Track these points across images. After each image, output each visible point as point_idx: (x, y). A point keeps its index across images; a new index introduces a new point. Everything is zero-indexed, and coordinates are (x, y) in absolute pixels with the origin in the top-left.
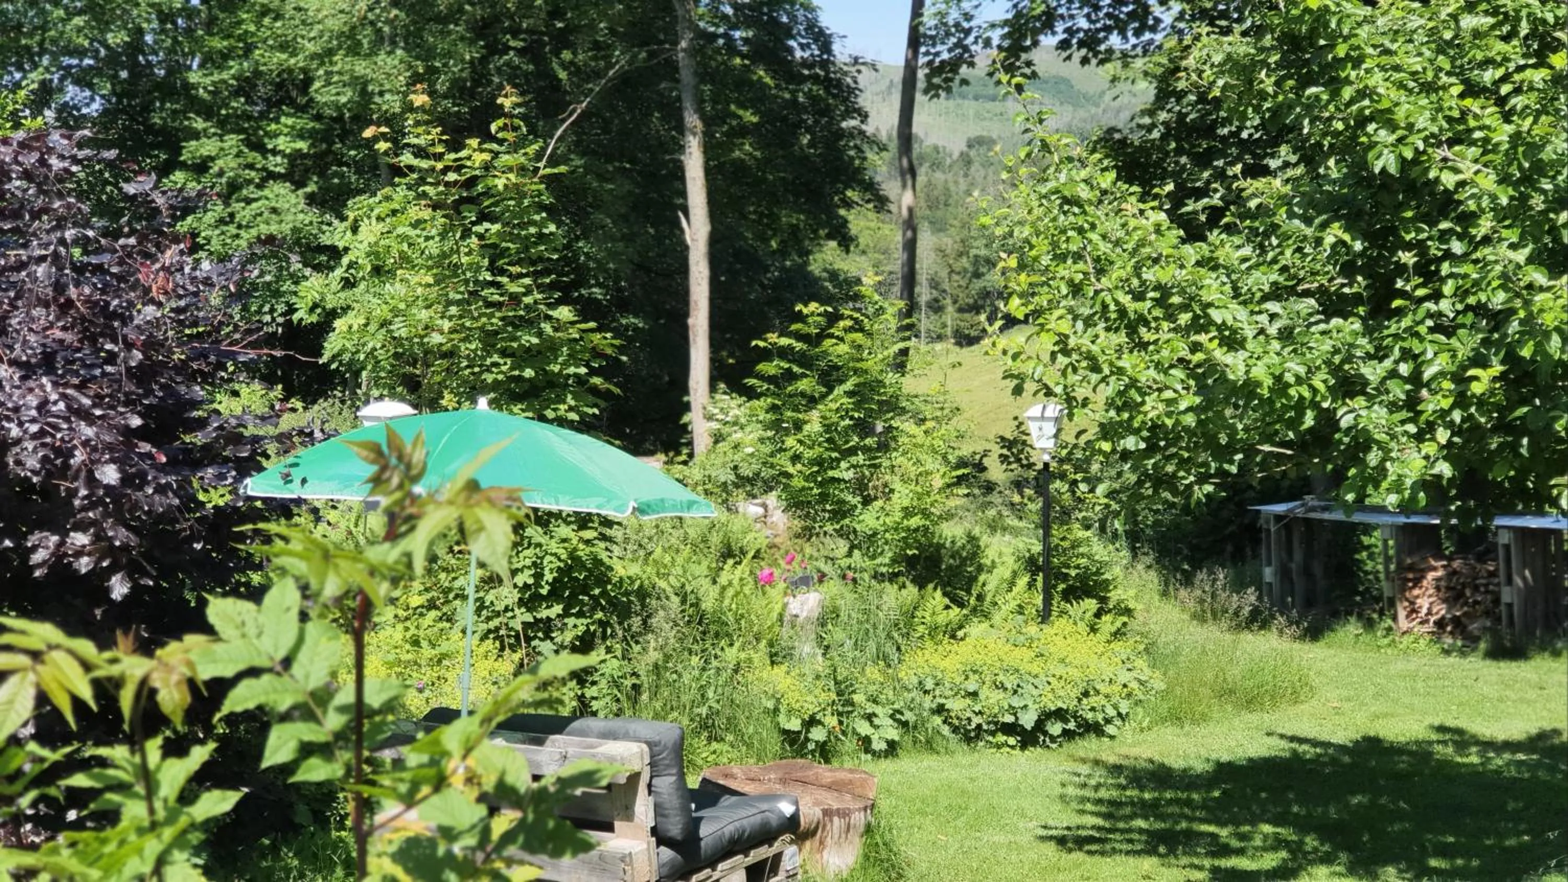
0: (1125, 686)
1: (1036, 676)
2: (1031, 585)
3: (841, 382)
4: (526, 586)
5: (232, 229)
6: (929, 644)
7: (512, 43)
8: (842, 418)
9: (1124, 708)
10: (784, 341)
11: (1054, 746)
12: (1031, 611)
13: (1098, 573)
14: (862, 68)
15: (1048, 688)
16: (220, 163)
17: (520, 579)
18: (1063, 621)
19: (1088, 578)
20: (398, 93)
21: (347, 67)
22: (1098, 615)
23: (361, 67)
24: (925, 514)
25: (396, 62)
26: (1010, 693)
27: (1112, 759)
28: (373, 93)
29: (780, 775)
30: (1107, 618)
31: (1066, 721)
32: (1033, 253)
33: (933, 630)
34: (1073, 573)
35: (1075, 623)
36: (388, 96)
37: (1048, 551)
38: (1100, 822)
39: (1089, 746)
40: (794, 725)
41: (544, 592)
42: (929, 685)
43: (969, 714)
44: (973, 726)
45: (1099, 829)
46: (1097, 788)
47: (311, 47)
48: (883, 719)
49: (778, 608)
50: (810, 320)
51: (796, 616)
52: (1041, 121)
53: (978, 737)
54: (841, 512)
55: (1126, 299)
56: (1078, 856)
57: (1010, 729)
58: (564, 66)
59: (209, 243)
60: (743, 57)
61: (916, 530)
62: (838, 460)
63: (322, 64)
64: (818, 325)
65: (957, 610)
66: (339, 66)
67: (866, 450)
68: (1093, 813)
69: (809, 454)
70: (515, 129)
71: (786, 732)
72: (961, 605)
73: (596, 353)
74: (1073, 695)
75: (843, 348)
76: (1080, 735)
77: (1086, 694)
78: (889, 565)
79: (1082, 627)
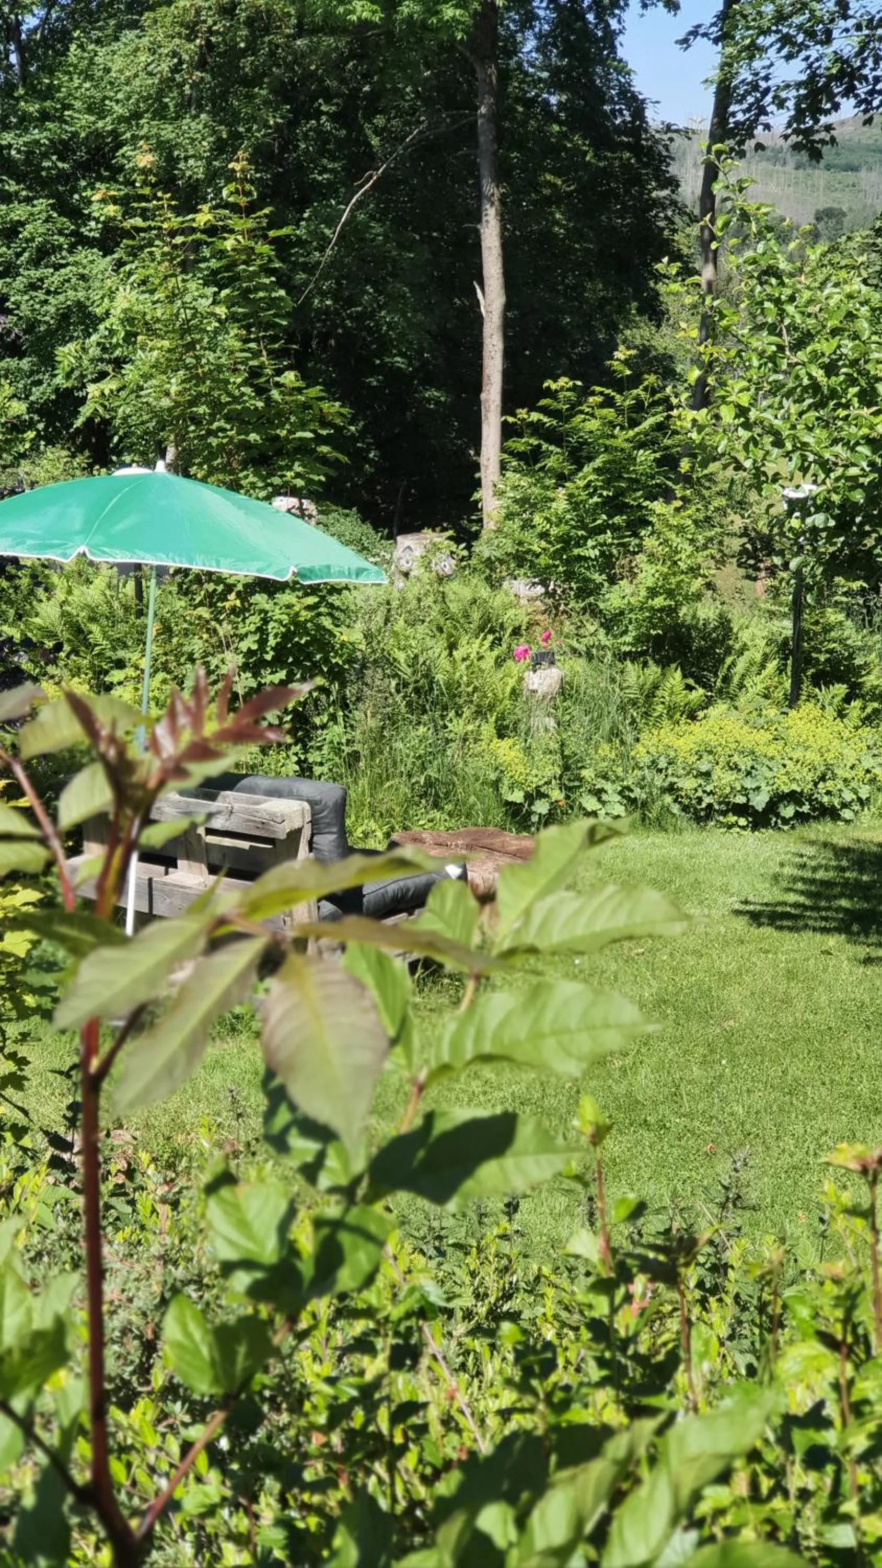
0: (868, 771)
1: (772, 758)
2: (781, 670)
3: (590, 459)
4: (250, 653)
5: (41, 295)
6: (666, 722)
7: (324, 108)
8: (591, 495)
9: (864, 793)
10: (535, 416)
11: (786, 828)
12: (779, 694)
13: (851, 657)
14: (674, 135)
15: (783, 771)
16: (29, 227)
17: (244, 646)
18: (810, 705)
19: (839, 663)
20: (201, 159)
21: (154, 131)
22: (848, 699)
23: (168, 132)
24: (670, 594)
25: (200, 127)
26: (741, 775)
27: (843, 842)
28: (178, 159)
29: (468, 840)
30: (856, 704)
31: (801, 804)
32: (724, 323)
33: (671, 710)
34: (822, 658)
35: (823, 708)
36: (191, 162)
37: (800, 633)
38: (802, 899)
39: (823, 830)
40: (517, 797)
41: (268, 657)
42: (662, 764)
43: (700, 793)
44: (704, 805)
45: (796, 905)
46: (815, 869)
47: (119, 110)
48: (612, 796)
49: (512, 682)
50: (561, 395)
51: (534, 691)
52: (741, 190)
53: (708, 817)
54: (587, 590)
55: (819, 374)
56: (767, 931)
57: (742, 810)
58: (377, 132)
59: (18, 308)
60: (561, 123)
61: (661, 610)
62: (586, 539)
63: (130, 128)
64: (568, 400)
65: (701, 691)
66: (145, 130)
67: (615, 528)
68: (802, 893)
69: (554, 531)
70: (248, 194)
71: (508, 804)
72: (706, 686)
73: (324, 422)
74: (809, 778)
75: (593, 425)
76: (814, 818)
77: (823, 778)
78: (632, 645)
79: (830, 712)
